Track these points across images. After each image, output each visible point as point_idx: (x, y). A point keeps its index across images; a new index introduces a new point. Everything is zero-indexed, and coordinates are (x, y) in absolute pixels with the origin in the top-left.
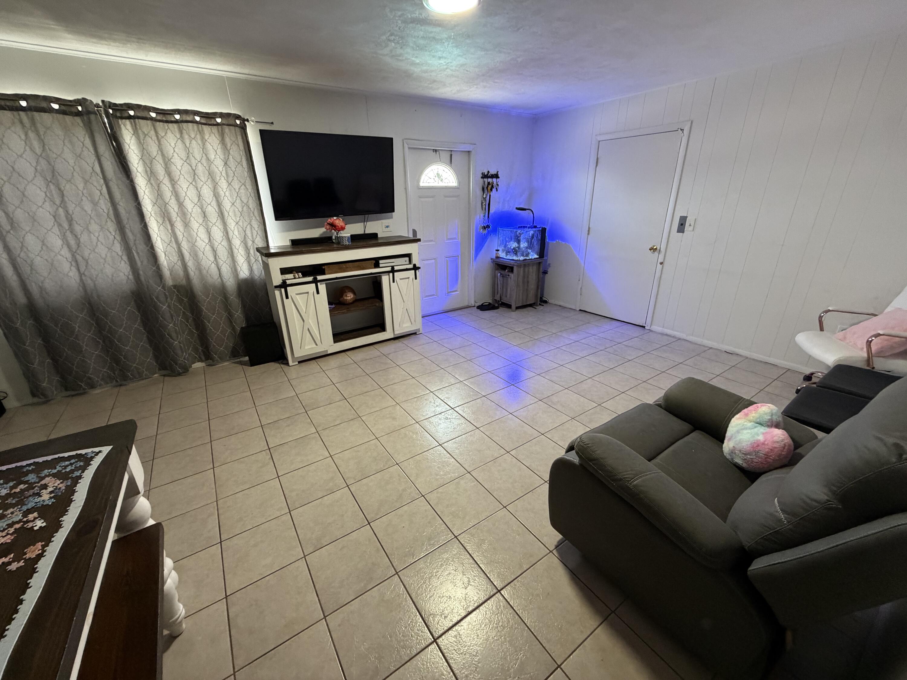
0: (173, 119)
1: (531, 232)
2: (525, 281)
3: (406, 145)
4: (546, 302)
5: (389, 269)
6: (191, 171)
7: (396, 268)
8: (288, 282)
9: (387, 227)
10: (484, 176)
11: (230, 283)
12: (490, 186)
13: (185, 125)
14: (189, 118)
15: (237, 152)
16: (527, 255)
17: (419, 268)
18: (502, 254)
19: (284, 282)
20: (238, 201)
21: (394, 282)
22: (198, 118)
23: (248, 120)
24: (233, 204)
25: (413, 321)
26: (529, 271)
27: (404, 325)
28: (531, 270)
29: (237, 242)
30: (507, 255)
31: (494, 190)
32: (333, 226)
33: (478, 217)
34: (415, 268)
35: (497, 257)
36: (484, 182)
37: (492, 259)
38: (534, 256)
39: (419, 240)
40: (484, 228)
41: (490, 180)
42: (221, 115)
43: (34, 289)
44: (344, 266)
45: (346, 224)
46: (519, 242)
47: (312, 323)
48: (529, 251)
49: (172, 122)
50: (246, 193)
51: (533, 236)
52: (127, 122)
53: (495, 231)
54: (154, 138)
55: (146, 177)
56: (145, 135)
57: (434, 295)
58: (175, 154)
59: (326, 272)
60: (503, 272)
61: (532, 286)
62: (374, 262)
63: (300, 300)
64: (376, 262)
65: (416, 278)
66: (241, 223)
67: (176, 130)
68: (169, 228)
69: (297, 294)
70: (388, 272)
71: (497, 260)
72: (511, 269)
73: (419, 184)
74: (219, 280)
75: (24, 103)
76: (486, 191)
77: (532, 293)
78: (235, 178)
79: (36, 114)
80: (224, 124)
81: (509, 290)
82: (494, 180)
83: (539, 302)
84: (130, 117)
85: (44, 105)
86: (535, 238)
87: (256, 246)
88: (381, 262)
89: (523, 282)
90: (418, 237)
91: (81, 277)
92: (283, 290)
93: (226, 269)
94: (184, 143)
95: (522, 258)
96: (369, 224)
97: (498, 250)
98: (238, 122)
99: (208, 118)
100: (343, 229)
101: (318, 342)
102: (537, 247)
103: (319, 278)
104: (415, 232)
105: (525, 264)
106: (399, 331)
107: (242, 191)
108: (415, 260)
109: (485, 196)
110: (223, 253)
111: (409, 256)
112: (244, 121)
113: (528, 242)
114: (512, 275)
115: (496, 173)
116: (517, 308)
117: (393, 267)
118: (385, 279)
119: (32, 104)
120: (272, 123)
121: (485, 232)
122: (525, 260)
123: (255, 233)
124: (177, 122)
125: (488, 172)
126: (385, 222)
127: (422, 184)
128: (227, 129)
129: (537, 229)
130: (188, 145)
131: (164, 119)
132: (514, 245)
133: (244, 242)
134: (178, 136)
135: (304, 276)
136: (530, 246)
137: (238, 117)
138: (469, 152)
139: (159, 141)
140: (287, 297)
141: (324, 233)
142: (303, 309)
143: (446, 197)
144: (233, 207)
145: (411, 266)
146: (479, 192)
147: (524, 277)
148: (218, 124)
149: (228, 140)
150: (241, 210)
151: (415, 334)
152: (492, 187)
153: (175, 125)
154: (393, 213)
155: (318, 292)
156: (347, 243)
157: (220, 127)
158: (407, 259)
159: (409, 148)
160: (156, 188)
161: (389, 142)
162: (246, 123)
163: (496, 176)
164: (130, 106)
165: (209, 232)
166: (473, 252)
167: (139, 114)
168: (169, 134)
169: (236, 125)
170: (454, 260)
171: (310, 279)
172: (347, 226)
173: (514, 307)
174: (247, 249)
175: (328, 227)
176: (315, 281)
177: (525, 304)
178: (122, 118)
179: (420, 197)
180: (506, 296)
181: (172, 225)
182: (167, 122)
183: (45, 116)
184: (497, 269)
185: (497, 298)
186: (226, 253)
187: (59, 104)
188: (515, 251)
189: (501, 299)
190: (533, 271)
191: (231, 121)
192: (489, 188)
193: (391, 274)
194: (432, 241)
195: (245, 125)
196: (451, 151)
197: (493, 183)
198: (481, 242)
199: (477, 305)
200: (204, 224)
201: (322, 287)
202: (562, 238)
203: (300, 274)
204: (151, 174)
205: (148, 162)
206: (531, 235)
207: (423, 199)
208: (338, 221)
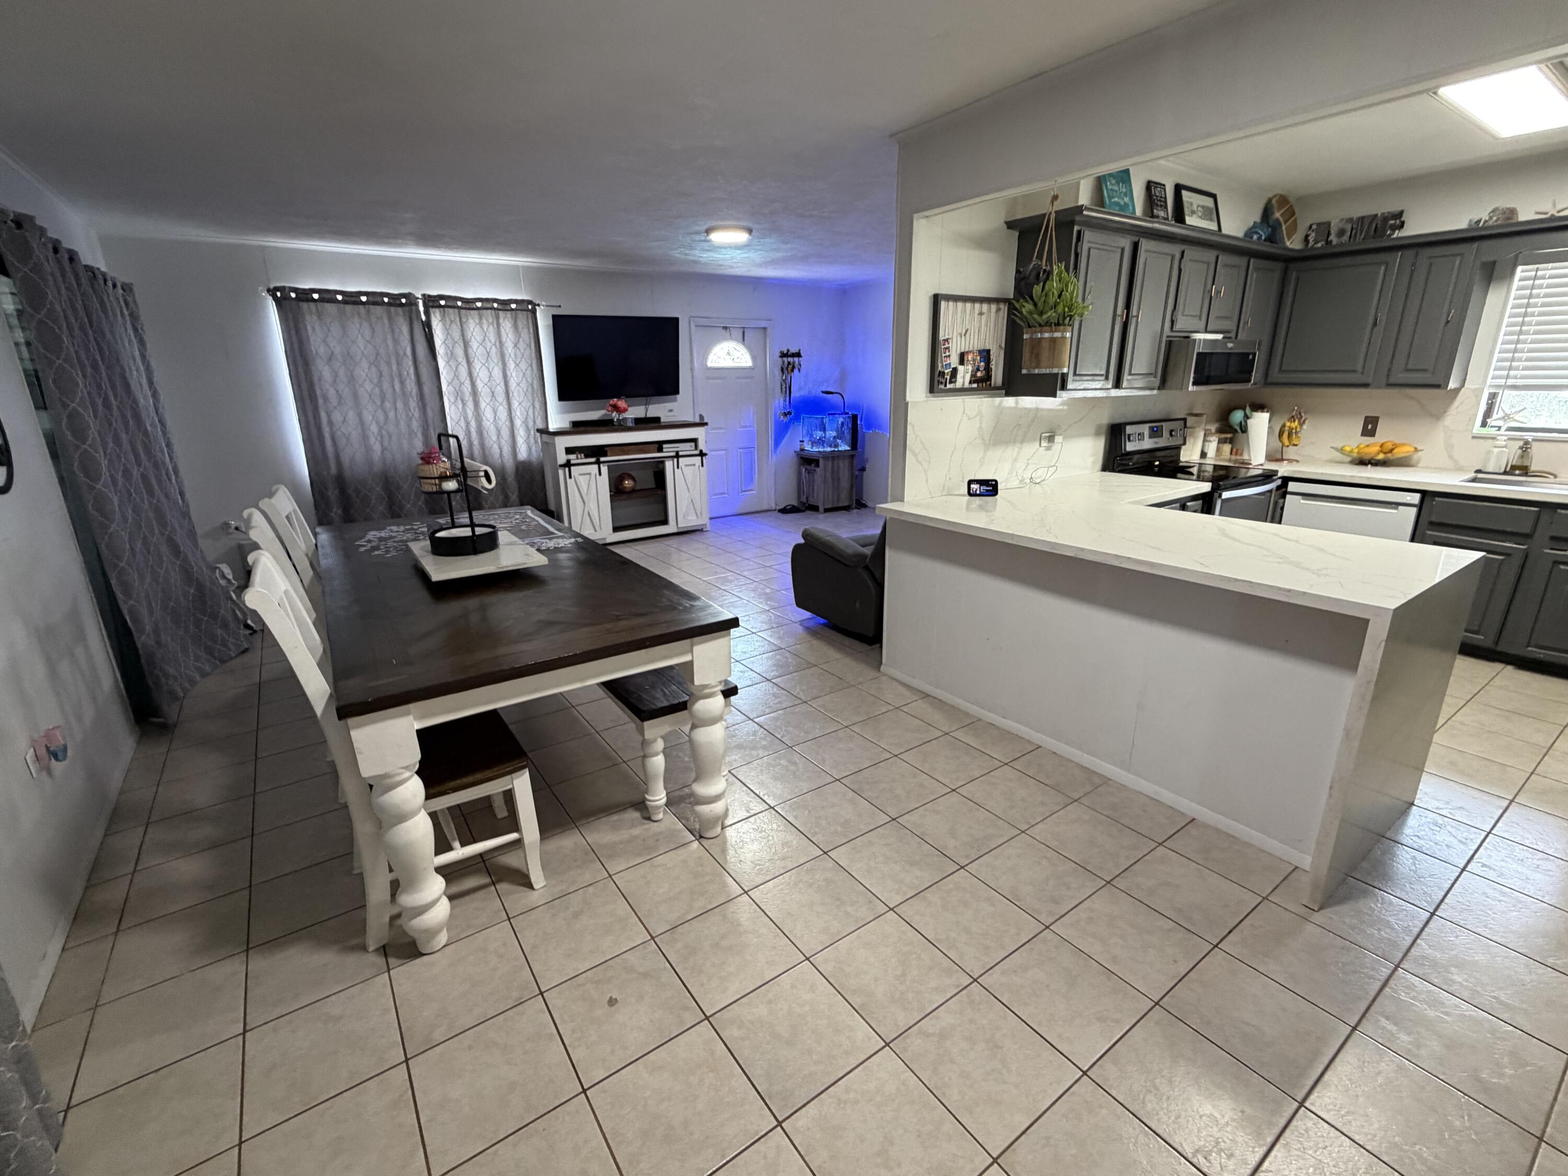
0: (474, 306)
1: (841, 420)
2: (836, 479)
3: (692, 325)
4: (865, 506)
5: (673, 454)
6: (485, 353)
7: (681, 453)
8: (572, 462)
9: (671, 411)
10: (783, 355)
11: (509, 464)
12: (790, 367)
13: (484, 311)
14: (489, 305)
15: (526, 335)
16: (836, 446)
17: (705, 454)
18: (808, 447)
19: (569, 461)
20: (524, 381)
21: (678, 467)
22: (495, 305)
23: (539, 305)
24: (518, 384)
25: (699, 514)
26: (839, 467)
27: (690, 518)
28: (841, 465)
29: (518, 422)
30: (812, 446)
31: (796, 371)
32: (616, 408)
33: (777, 402)
34: (702, 454)
35: (802, 450)
36: (783, 362)
37: (795, 452)
38: (844, 447)
39: (706, 424)
40: (785, 415)
41: (790, 359)
42: (516, 301)
43: (345, 459)
44: (626, 448)
45: (629, 406)
46: (824, 430)
47: (592, 506)
48: (839, 441)
49: (474, 309)
50: (532, 374)
51: (843, 424)
52: (437, 310)
53: (797, 418)
54: (459, 324)
55: (446, 359)
56: (452, 322)
57: (724, 493)
58: (473, 338)
59: (608, 453)
60: (808, 467)
61: (845, 483)
62: (657, 446)
63: (582, 481)
64: (659, 445)
65: (702, 466)
66: (524, 404)
67: (477, 316)
68: (460, 407)
69: (580, 475)
70: (672, 457)
71: (801, 453)
72: (816, 462)
73: (706, 365)
74: (500, 460)
75: (364, 299)
76: (786, 372)
77: (844, 495)
78: (523, 359)
79: (371, 307)
80: (518, 310)
81: (816, 487)
82: (796, 359)
83: (854, 505)
84: (440, 306)
85: (379, 299)
86: (845, 426)
87: (536, 427)
88: (665, 446)
89: (833, 479)
90: (706, 421)
91: (383, 451)
92: (567, 469)
93: (507, 450)
94: (481, 327)
95: (829, 449)
96: (651, 407)
97: (802, 441)
98: (530, 307)
99: (505, 304)
100: (625, 410)
101: (598, 529)
102: (848, 436)
103: (602, 459)
104: (701, 417)
105: (835, 456)
106: (684, 524)
107: (529, 372)
108: (702, 446)
109: (784, 378)
110: (505, 433)
111: (694, 441)
112: (534, 305)
113: (837, 431)
114: (818, 469)
115: (797, 351)
116: (827, 510)
117: (677, 453)
118: (669, 465)
119: (371, 299)
120: (560, 306)
121: (786, 419)
122: (834, 451)
123: (537, 413)
124: (478, 309)
125: (788, 350)
126: (669, 405)
127: (710, 364)
128: (520, 314)
129: (846, 416)
130: (485, 329)
131: (467, 306)
132: (818, 434)
133: (525, 422)
134: (477, 322)
135: (586, 457)
136: (840, 436)
137: (530, 302)
138: (765, 328)
139: (462, 326)
140: (570, 477)
141: (605, 415)
142: (584, 489)
143: (738, 378)
144: (518, 387)
145: (697, 452)
146: (778, 372)
147: (833, 472)
148: (512, 310)
149: (520, 324)
150: (525, 390)
151: (702, 530)
152: (794, 367)
153: (476, 312)
154: (678, 396)
155: (600, 474)
156: (631, 425)
157: (513, 312)
158: (693, 444)
159: (696, 326)
160: (454, 369)
161: (673, 323)
162: (537, 307)
163: (798, 355)
164: (442, 297)
165: (495, 412)
166: (771, 443)
167: (449, 304)
168: (471, 321)
169: (528, 310)
170: (749, 450)
171: (593, 460)
172: (630, 409)
173: (821, 509)
174: (528, 429)
175: (610, 409)
176: (598, 463)
177: (835, 506)
178: (433, 307)
179: (708, 378)
180: (813, 497)
181: (464, 404)
182: (469, 309)
183: (378, 308)
184: (803, 464)
185: (804, 499)
186: (508, 433)
187: (389, 298)
188: (821, 442)
189: (807, 501)
190: (844, 465)
191: (524, 307)
192: (790, 369)
193: (675, 460)
194: (721, 428)
195: (536, 310)
196: (744, 328)
197: (794, 362)
198: (781, 432)
199: (778, 508)
200: (491, 404)
201: (604, 469)
202: (879, 427)
203: (583, 455)
204: (451, 356)
205: (450, 345)
206: (840, 423)
207: (711, 381)
208: (622, 404)
